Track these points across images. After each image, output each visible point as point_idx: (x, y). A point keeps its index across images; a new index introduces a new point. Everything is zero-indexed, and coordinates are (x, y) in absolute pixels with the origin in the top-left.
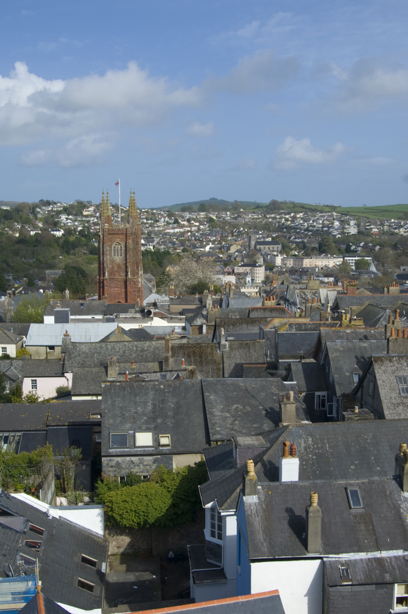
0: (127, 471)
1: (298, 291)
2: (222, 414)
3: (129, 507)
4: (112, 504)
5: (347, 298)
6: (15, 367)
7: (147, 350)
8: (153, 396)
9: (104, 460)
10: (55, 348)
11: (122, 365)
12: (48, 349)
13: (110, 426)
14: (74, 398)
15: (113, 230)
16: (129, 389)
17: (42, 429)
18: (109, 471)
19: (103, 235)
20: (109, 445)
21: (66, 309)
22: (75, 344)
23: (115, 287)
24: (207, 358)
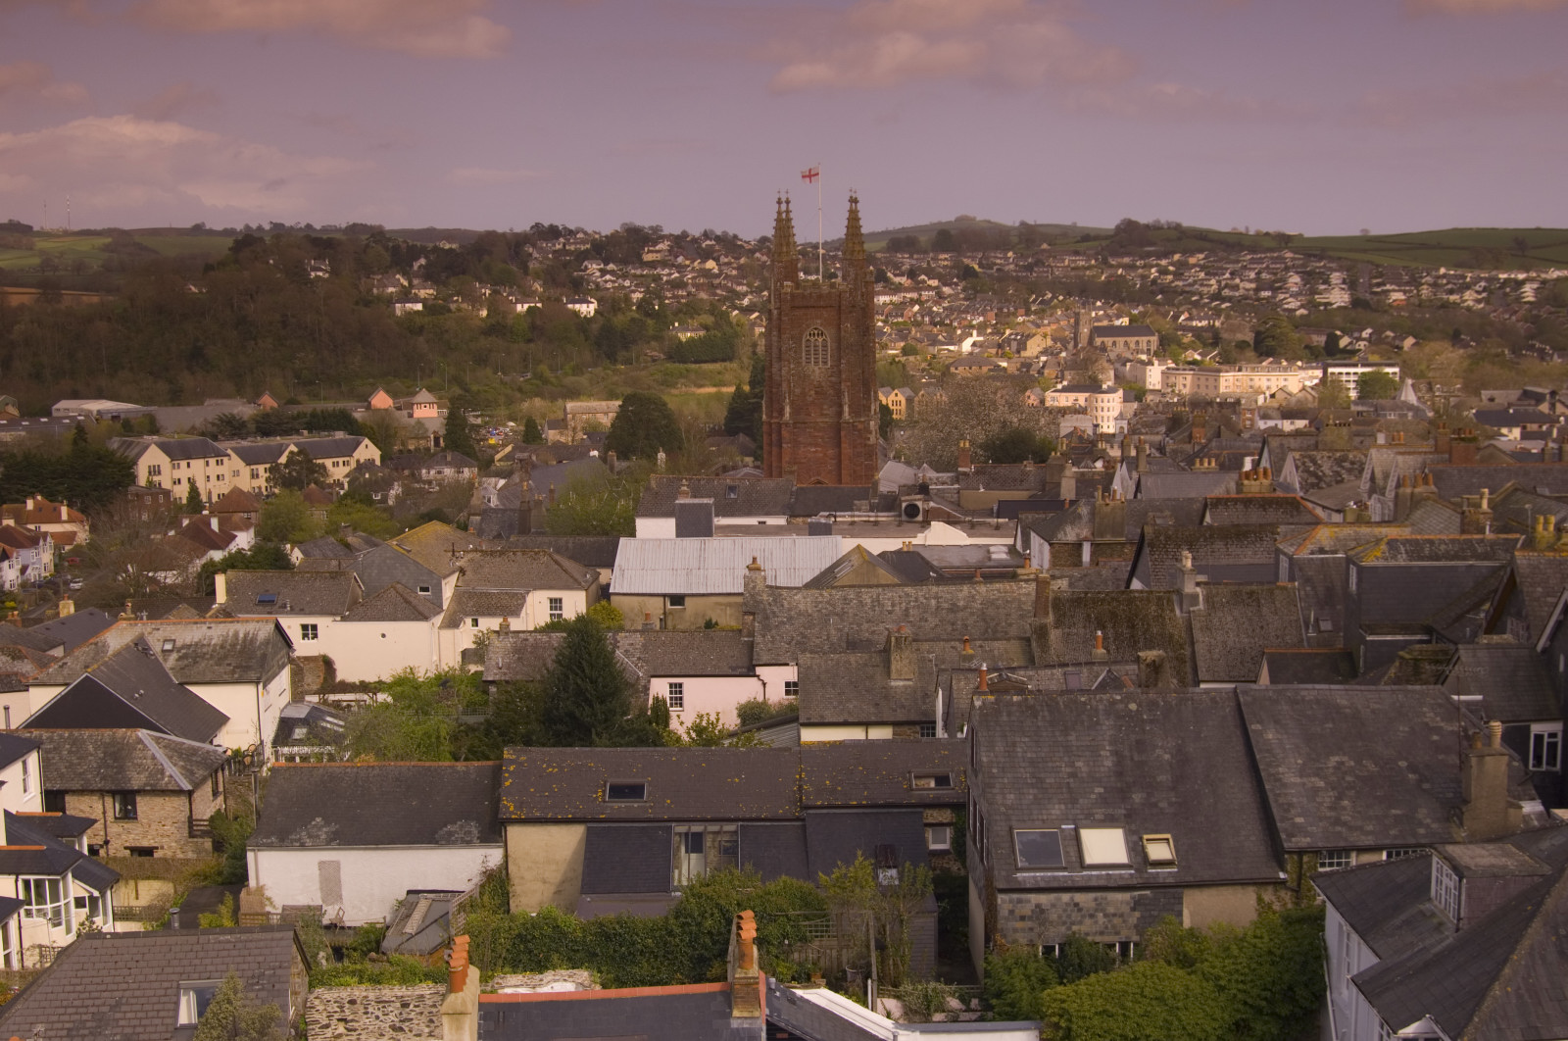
0: (1063, 929)
1: (1297, 455)
2: (1305, 780)
3: (1118, 1028)
4: (1070, 1021)
5: (1456, 472)
6: (626, 651)
7: (965, 608)
8: (1112, 732)
9: (1003, 901)
10: (688, 601)
11: (926, 646)
12: (669, 606)
13: (1010, 812)
14: (809, 735)
15: (804, 296)
16: (1046, 713)
17: (789, 816)
18: (1015, 930)
20: (1015, 860)
21: (705, 501)
22: (777, 592)
23: (810, 445)
24: (1147, 630)
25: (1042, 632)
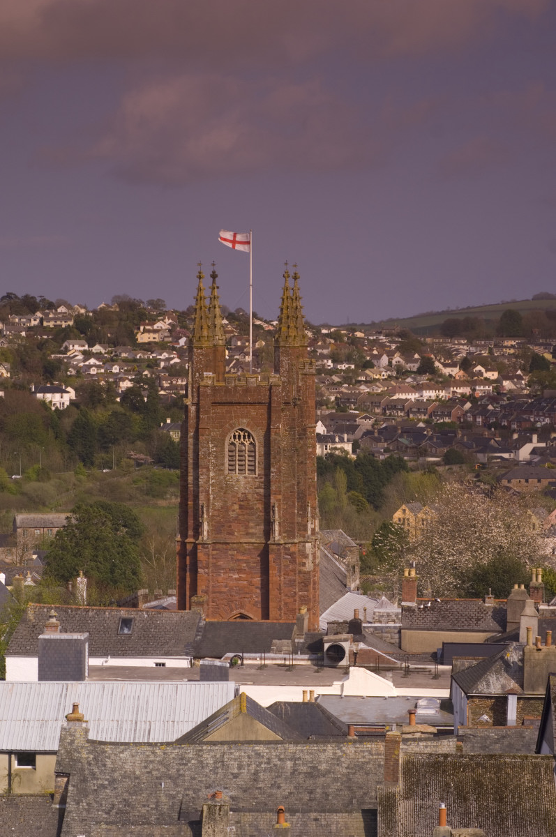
7: (328, 772)
10: (39, 758)
11: (248, 818)
12: (15, 765)
15: (227, 391)
19: (197, 405)
21: (76, 636)
22: (99, 748)
23: (232, 570)
24: (518, 804)
25: (389, 803)
